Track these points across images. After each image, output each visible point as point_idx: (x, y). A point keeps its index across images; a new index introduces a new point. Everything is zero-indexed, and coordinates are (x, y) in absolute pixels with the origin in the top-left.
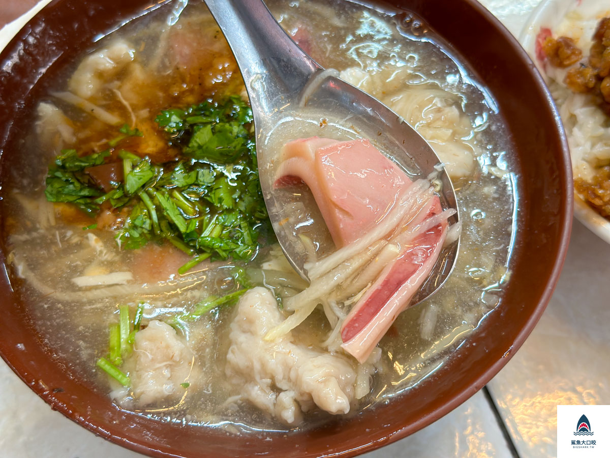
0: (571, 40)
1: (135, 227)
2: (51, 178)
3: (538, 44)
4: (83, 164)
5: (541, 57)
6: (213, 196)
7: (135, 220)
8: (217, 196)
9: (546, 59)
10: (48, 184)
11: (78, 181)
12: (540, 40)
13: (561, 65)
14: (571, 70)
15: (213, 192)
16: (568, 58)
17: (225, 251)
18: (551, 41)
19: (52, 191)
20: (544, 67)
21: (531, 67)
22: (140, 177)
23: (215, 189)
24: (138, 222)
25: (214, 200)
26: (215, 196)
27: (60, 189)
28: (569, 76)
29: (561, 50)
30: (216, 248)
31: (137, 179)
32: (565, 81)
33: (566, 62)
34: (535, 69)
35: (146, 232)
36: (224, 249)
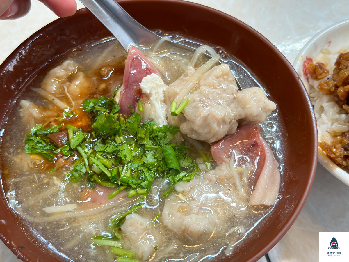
0: (323, 65)
1: (76, 171)
2: (28, 140)
3: (304, 66)
4: (46, 132)
5: (305, 74)
6: (120, 154)
7: (76, 167)
8: (123, 154)
9: (309, 75)
10: (26, 143)
11: (44, 141)
12: (306, 64)
13: (316, 78)
14: (321, 81)
15: (120, 152)
16: (321, 74)
17: (135, 184)
18: (311, 65)
19: (29, 147)
20: (308, 79)
21: (298, 79)
22: (77, 140)
23: (121, 150)
24: (78, 168)
25: (121, 156)
26: (121, 154)
27: (34, 146)
28: (320, 85)
29: (317, 70)
30: (130, 183)
31: (76, 141)
32: (318, 88)
33: (320, 77)
34: (300, 80)
35: (82, 174)
36: (135, 183)
